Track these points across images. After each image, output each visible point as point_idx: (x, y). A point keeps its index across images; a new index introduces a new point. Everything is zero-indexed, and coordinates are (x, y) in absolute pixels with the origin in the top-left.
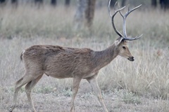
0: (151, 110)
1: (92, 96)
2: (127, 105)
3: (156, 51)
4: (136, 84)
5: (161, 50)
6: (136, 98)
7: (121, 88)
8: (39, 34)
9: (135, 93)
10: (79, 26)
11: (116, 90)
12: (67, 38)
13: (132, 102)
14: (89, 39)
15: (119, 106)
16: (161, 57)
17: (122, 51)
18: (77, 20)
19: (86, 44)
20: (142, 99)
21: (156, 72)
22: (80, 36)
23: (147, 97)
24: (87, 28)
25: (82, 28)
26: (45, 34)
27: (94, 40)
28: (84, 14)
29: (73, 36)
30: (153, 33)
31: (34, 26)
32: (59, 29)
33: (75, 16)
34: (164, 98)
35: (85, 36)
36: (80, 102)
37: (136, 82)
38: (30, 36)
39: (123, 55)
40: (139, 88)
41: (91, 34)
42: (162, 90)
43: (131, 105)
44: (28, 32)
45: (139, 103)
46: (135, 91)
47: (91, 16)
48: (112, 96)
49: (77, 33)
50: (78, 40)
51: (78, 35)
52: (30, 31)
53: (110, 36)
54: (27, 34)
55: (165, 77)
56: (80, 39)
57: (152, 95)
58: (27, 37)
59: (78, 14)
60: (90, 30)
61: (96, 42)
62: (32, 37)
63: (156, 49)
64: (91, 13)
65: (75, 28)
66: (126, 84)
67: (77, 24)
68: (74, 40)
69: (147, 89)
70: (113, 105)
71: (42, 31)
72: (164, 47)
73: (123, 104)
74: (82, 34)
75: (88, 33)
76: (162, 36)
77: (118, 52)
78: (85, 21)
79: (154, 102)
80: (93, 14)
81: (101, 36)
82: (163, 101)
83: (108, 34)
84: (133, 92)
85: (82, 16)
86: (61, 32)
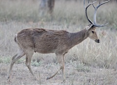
0: (97, 76)
1: (53, 66)
2: (80, 73)
3: (101, 32)
4: (86, 57)
5: (105, 31)
6: (86, 68)
7: (75, 60)
8: (13, 19)
9: (86, 64)
10: (43, 13)
11: (71, 61)
12: (34, 22)
13: (83, 71)
14: (50, 22)
15: (74, 74)
16: (105, 37)
17: (91, 34)
18: (42, 8)
19: (48, 27)
20: (90, 68)
21: (101, 47)
22: (44, 21)
23: (94, 67)
24: (49, 15)
25: (45, 14)
26: (17, 19)
27: (55, 23)
28: (47, 3)
29: (39, 21)
30: (99, 18)
31: (9, 13)
32: (28, 15)
33: (40, 5)
34: (107, 67)
35: (48, 20)
36: (44, 70)
37: (86, 55)
38: (6, 20)
39: (92, 38)
40: (88, 60)
41: (52, 19)
42: (106, 61)
43: (82, 73)
44: (5, 17)
45: (88, 71)
46: (85, 62)
47: (52, 5)
48: (68, 66)
49: (41, 18)
50: (42, 24)
51: (42, 20)
52: (6, 16)
53: (67, 21)
54: (4, 19)
55: (108, 52)
56: (44, 22)
57: (98, 65)
58: (3, 21)
59: (42, 4)
60: (51, 15)
61: (56, 25)
62: (8, 21)
63: (101, 30)
64: (52, 3)
65: (40, 14)
66: (78, 57)
67: (42, 11)
68: (39, 23)
69: (95, 61)
70: (69, 73)
71: (15, 17)
72: (107, 29)
73: (76, 72)
74: (45, 19)
75: (50, 18)
76: (106, 20)
77: (88, 35)
78: (48, 9)
79: (99, 71)
80: (54, 4)
81: (60, 21)
82: (107, 70)
83: (65, 19)
84: (84, 63)
85: (45, 5)
86: (30, 18)
